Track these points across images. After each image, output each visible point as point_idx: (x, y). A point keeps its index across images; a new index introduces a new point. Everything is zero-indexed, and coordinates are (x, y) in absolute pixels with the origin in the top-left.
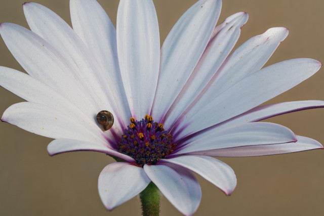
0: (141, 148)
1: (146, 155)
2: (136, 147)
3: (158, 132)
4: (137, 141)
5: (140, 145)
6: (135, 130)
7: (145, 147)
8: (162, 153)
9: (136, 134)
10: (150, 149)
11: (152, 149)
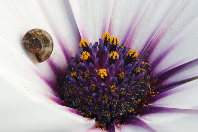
0: (103, 95)
1: (111, 107)
2: (94, 94)
3: (130, 65)
4: (95, 83)
5: (101, 91)
6: (91, 64)
7: (110, 93)
8: (137, 100)
9: (92, 69)
10: (118, 96)
11: (121, 96)
